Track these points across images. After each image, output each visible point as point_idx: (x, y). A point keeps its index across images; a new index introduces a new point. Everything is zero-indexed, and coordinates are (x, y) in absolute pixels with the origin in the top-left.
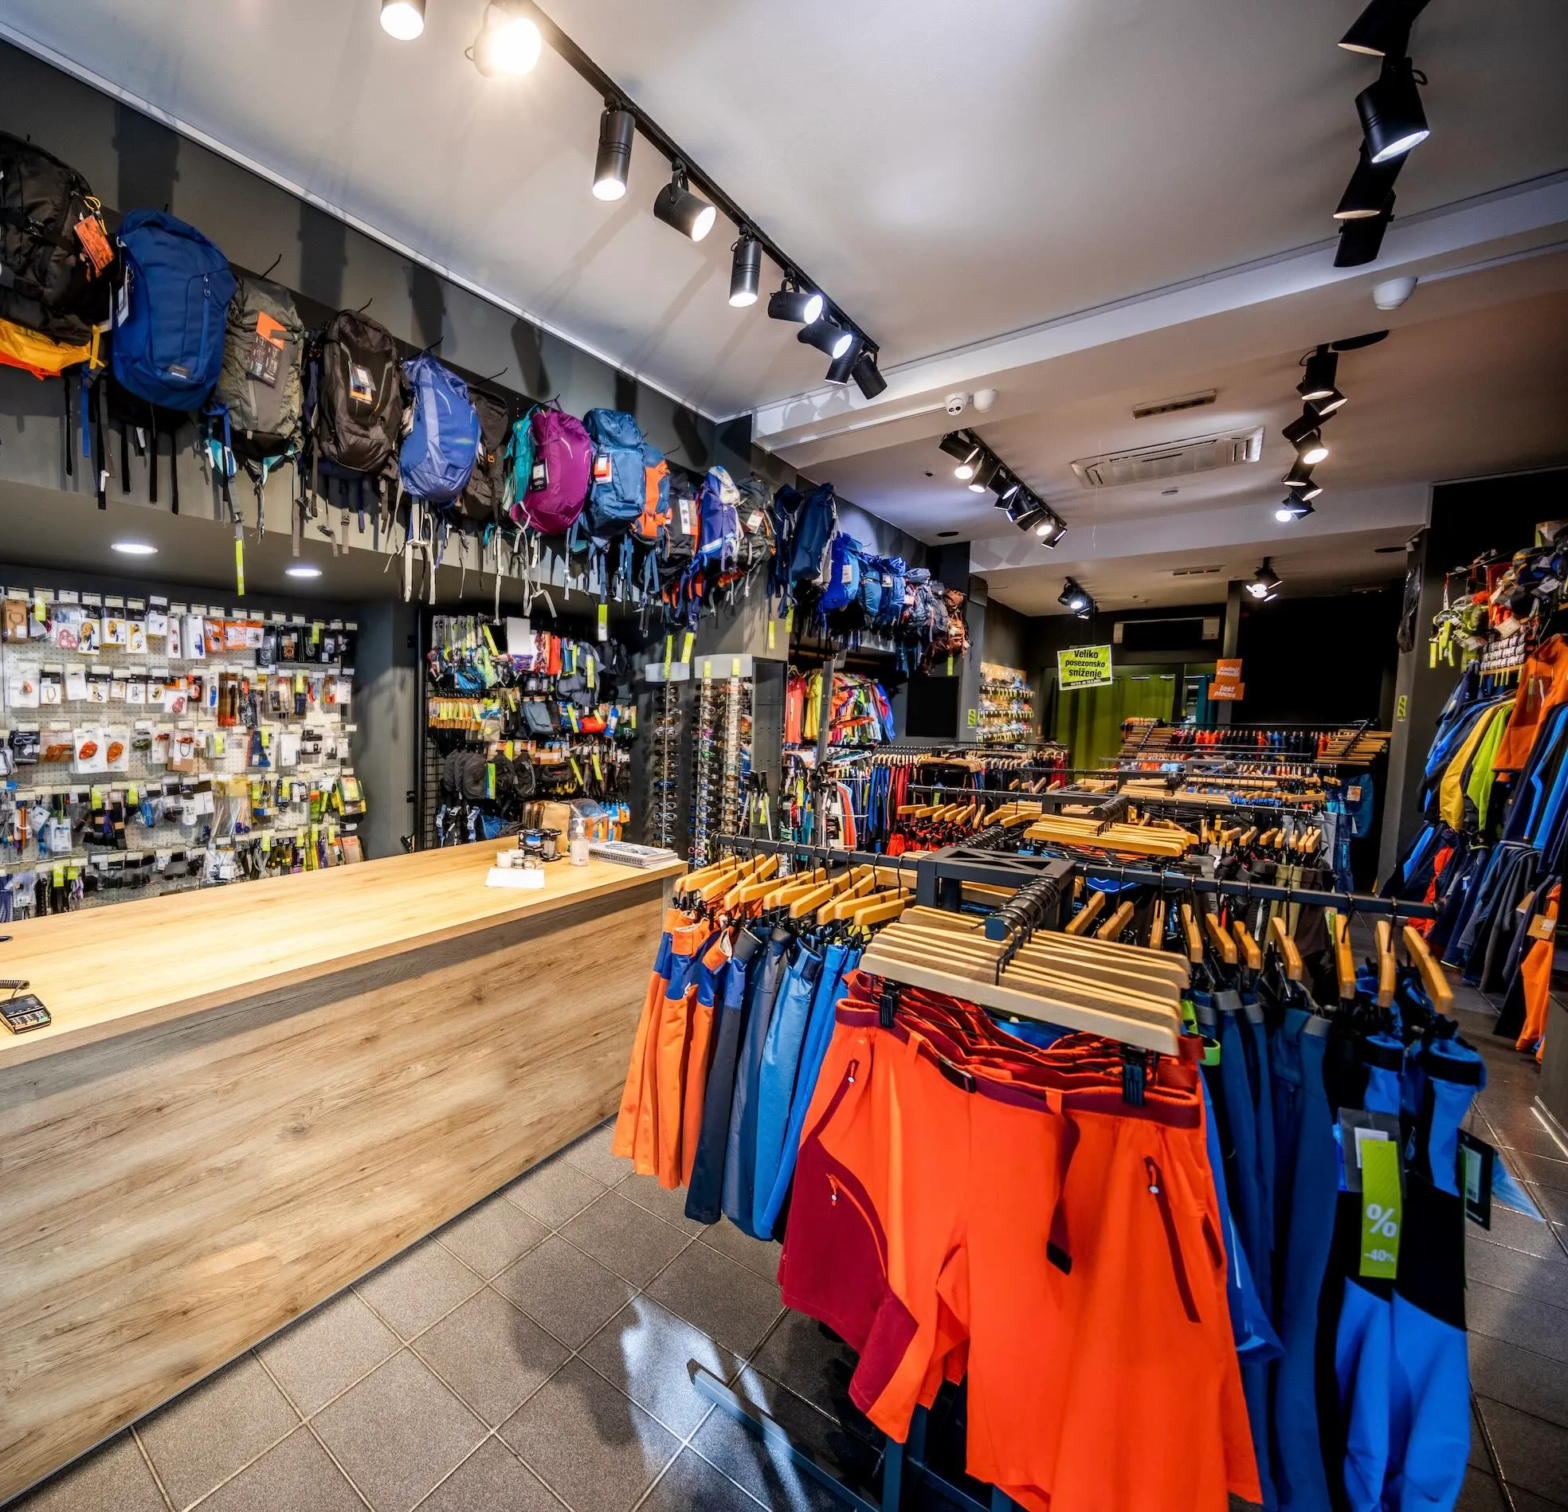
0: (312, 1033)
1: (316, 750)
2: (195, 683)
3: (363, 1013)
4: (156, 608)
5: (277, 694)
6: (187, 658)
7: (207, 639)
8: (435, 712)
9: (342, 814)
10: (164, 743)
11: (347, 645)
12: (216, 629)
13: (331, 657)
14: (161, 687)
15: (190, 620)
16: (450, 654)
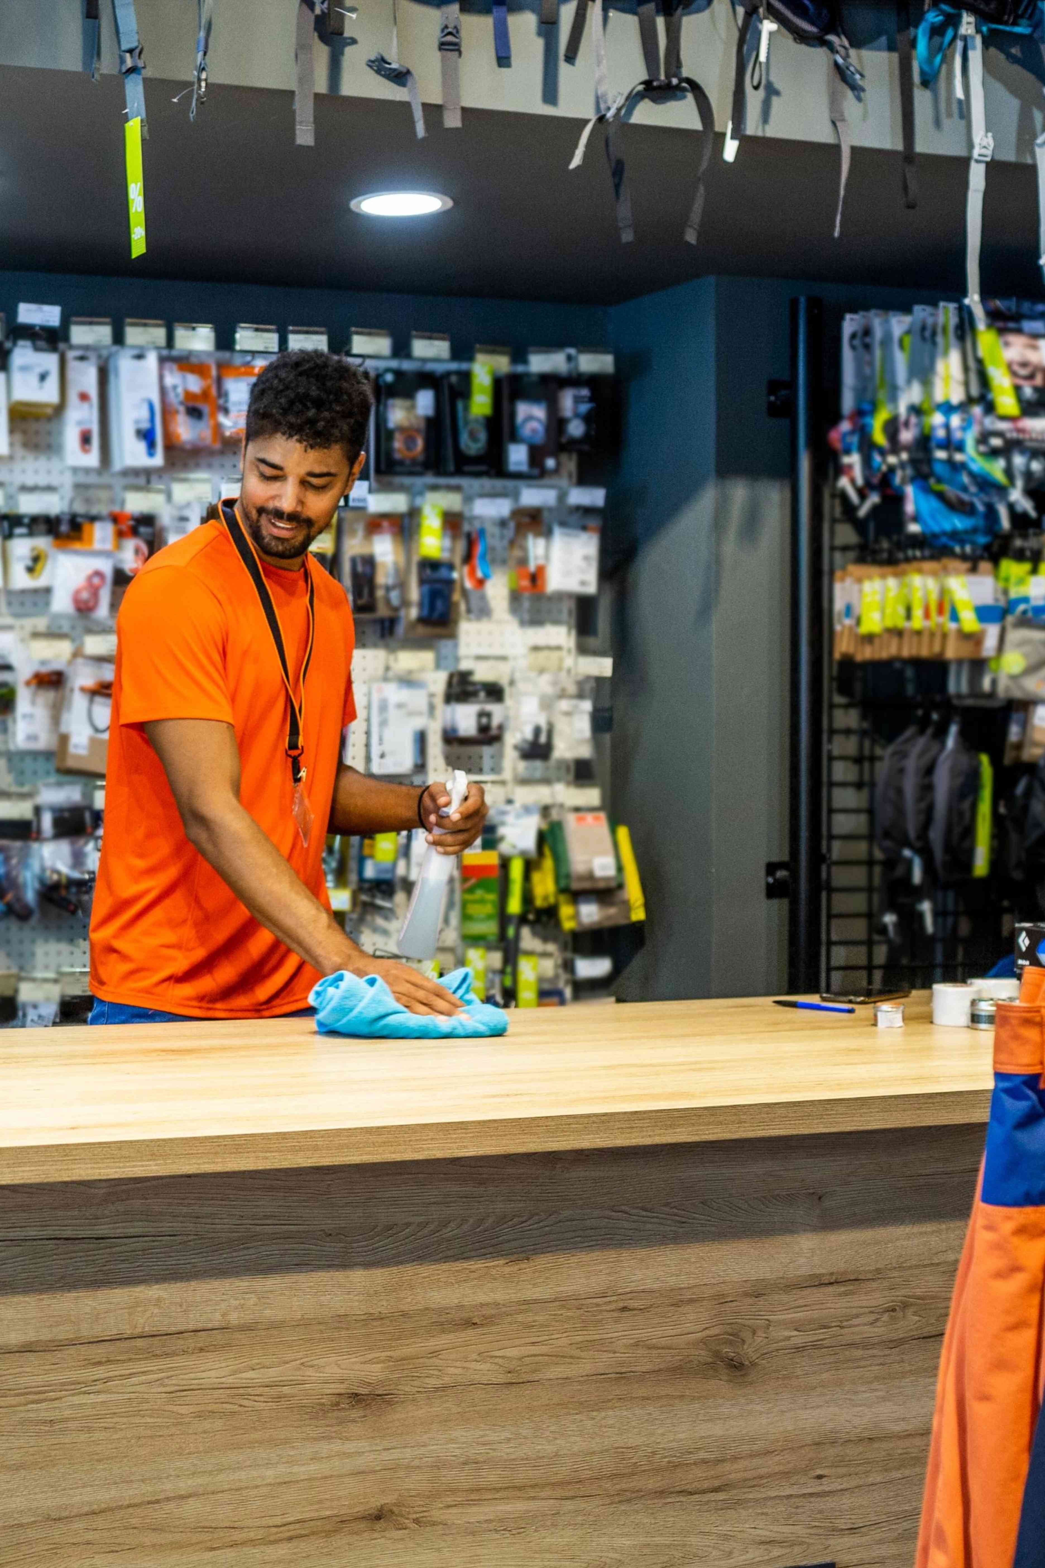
0: (191, 1342)
1: (484, 729)
2: (134, 532)
3: (342, 1321)
4: (30, 333)
5: (370, 561)
6: (118, 464)
7: (167, 413)
8: (849, 610)
9: (568, 925)
10: (49, 696)
11: (587, 419)
12: (194, 384)
13: (536, 455)
14: (43, 543)
15: (125, 364)
16: (892, 428)
